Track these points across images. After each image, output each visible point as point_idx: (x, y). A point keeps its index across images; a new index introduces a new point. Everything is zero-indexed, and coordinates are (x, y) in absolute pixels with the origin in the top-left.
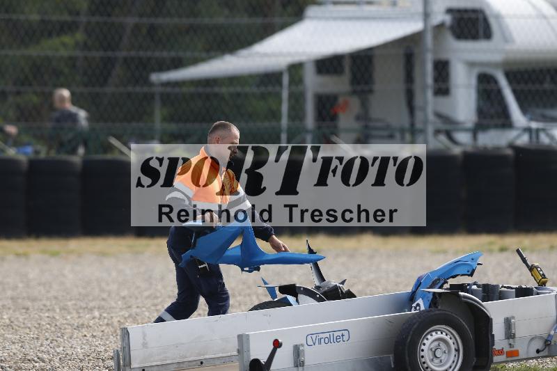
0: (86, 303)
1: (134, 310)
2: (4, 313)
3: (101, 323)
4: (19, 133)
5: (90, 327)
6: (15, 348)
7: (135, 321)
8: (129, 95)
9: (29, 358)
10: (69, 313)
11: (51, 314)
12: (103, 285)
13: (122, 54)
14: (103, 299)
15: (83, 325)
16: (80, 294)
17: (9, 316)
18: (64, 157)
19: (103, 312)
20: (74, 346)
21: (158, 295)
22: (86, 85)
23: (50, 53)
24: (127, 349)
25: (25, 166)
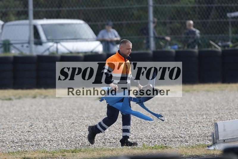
0: (201, 112)
1: (221, 115)
2: (166, 117)
3: (207, 121)
4: (171, 40)
5: (202, 123)
6: (170, 132)
7: (221, 120)
8: (218, 22)
9: (176, 136)
10: (193, 117)
11: (185, 117)
12: (208, 104)
13: (214, 5)
14: (208, 110)
15: (199, 122)
16: (198, 108)
17: (167, 118)
18: (190, 49)
19: (208, 116)
20: (195, 131)
21: (232, 108)
22: (199, 19)
23: (184, 5)
24: (217, 132)
25: (174, 54)
